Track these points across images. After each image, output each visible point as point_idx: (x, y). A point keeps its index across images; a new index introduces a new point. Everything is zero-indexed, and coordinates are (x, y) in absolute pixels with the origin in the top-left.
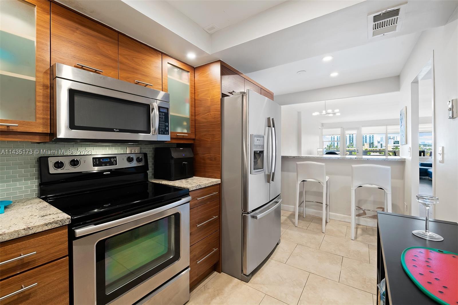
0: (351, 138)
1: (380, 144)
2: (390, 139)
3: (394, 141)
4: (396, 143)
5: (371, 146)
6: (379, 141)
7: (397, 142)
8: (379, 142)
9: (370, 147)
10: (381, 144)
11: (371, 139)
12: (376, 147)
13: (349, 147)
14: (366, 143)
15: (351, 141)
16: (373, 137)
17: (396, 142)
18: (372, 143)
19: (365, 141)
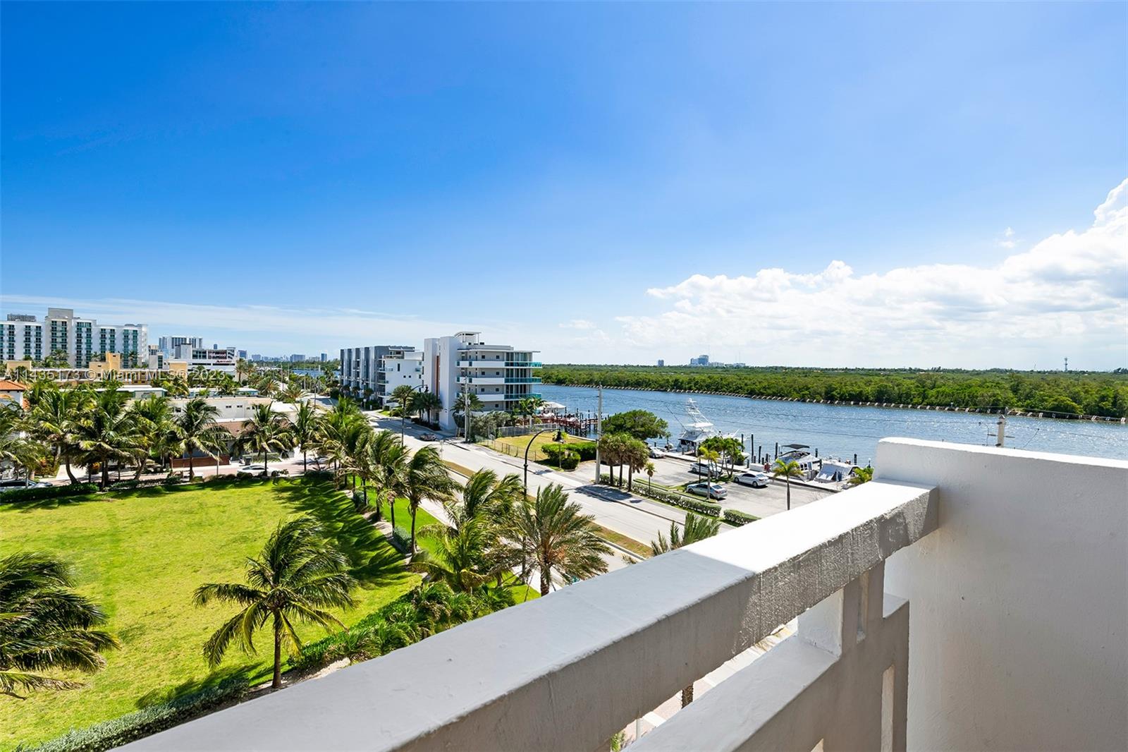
0: (59, 334)
1: (155, 357)
2: (185, 344)
3: (194, 349)
4: (200, 356)
5: (130, 363)
6: (154, 348)
7: (202, 354)
8: (153, 352)
9: (126, 366)
10: (160, 358)
11: (131, 342)
12: (145, 365)
13: (47, 366)
14: (112, 350)
15: (59, 346)
16: (135, 337)
17: (200, 353)
18: (133, 353)
19: (108, 347)
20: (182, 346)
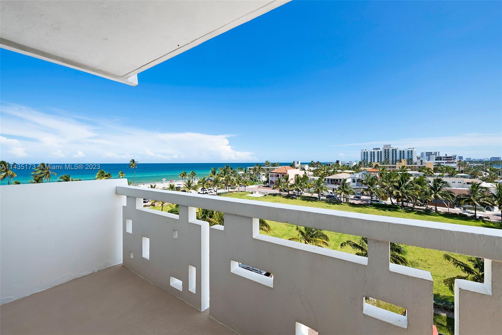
0: (387, 153)
1: (419, 161)
2: (432, 154)
3: (436, 156)
4: (439, 159)
5: (410, 163)
8: (418, 158)
9: (408, 164)
10: (422, 161)
11: (410, 155)
12: (416, 164)
13: (384, 164)
14: (404, 158)
15: (387, 157)
16: (412, 153)
18: (411, 159)
19: (402, 157)
20: (430, 155)
